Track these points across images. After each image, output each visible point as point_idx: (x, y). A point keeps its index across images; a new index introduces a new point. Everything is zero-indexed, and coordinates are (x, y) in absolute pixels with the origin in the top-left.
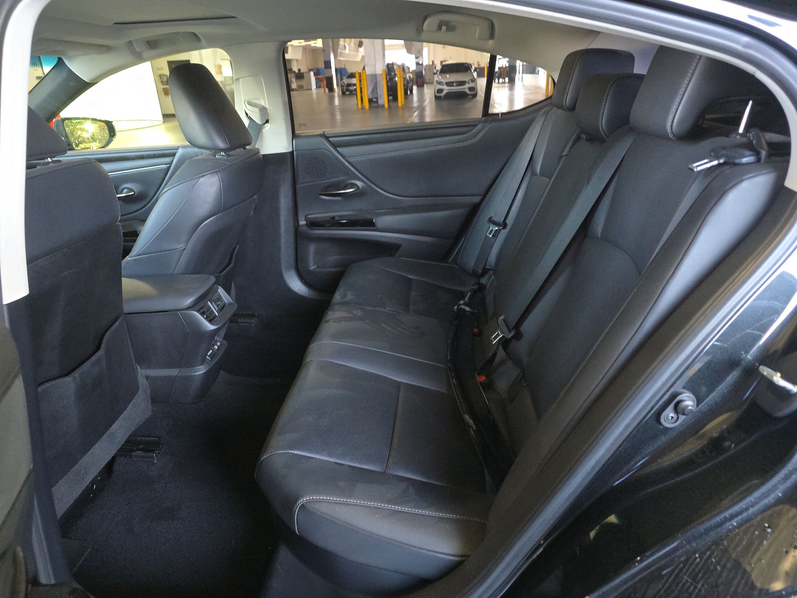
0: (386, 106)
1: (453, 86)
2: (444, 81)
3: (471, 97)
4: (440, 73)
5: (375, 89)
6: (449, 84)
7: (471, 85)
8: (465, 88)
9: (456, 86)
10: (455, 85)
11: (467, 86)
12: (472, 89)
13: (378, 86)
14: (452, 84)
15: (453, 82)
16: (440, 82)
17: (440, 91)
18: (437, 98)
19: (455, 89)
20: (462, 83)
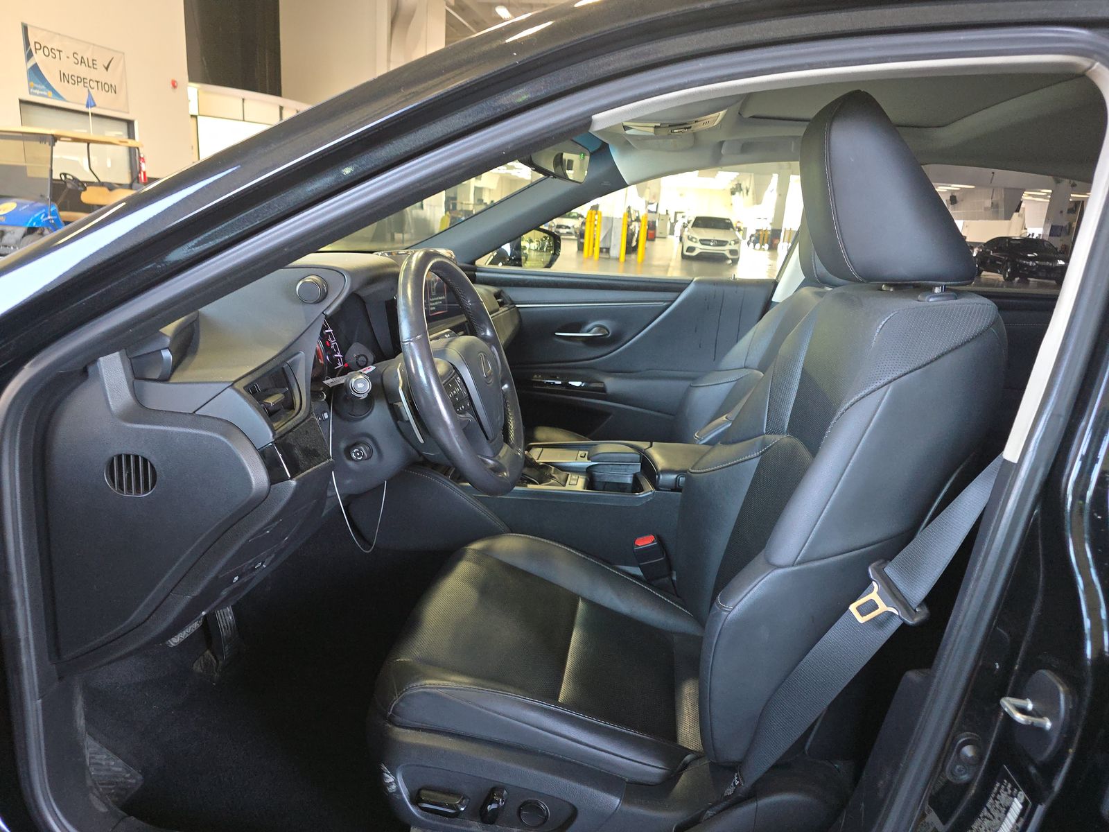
0: (622, 258)
1: (709, 245)
2: (699, 238)
3: (730, 262)
4: (692, 226)
5: (608, 236)
6: (703, 242)
7: (733, 247)
8: (725, 250)
9: (713, 246)
10: (712, 244)
11: (728, 247)
12: (734, 252)
13: (613, 233)
14: (708, 243)
15: (710, 240)
16: (693, 238)
17: (691, 249)
18: (684, 257)
19: (711, 249)
20: (721, 243)
